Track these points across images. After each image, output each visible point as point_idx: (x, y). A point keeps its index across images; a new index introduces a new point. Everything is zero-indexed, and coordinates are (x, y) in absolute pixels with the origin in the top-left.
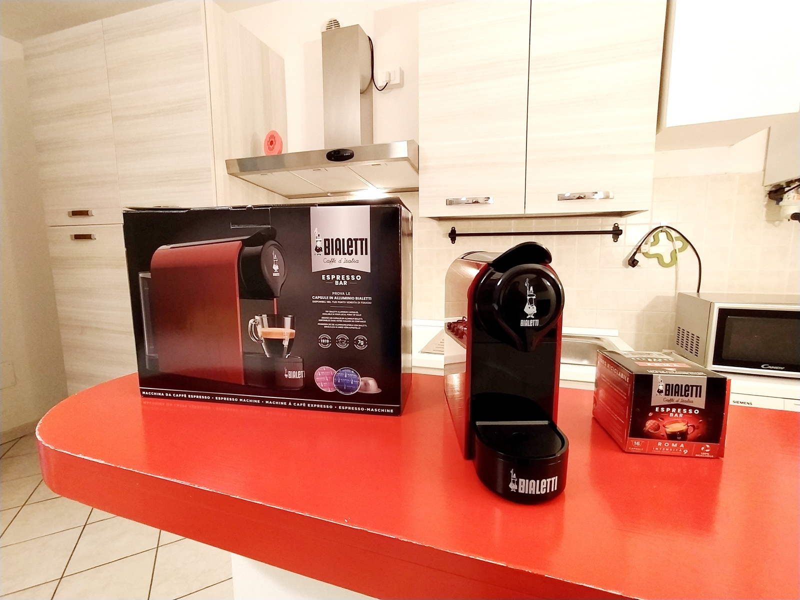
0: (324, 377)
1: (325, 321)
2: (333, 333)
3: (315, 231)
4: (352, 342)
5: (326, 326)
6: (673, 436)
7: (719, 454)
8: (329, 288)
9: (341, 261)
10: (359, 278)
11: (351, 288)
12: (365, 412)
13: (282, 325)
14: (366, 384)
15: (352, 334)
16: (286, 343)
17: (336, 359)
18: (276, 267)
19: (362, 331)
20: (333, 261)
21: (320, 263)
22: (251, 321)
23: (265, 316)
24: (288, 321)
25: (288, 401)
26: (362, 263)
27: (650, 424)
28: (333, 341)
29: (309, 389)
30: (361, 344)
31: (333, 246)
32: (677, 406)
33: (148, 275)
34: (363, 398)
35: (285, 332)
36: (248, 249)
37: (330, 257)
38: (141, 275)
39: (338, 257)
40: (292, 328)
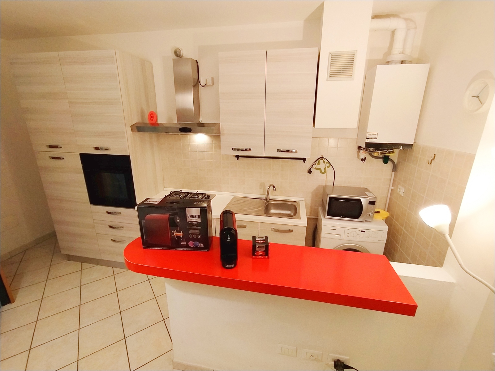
0: (191, 244)
1: (190, 232)
2: (193, 234)
3: (187, 213)
4: (197, 236)
5: (191, 233)
6: (260, 255)
7: (268, 258)
8: (191, 225)
9: (194, 220)
10: (198, 223)
11: (197, 225)
12: (201, 251)
13: (180, 233)
14: (201, 245)
15: (197, 235)
16: (181, 237)
17: (193, 240)
18: (178, 220)
19: (199, 234)
20: (192, 219)
21: (189, 220)
22: (172, 232)
23: (176, 231)
24: (182, 232)
25: (182, 249)
26: (199, 220)
27: (256, 253)
28: (193, 236)
29: (187, 246)
30: (199, 236)
31: (191, 216)
32: (260, 250)
33: (145, 221)
34: (200, 248)
35: (181, 234)
36: (171, 216)
37: (191, 219)
38: (142, 221)
39: (193, 219)
40: (182, 233)
